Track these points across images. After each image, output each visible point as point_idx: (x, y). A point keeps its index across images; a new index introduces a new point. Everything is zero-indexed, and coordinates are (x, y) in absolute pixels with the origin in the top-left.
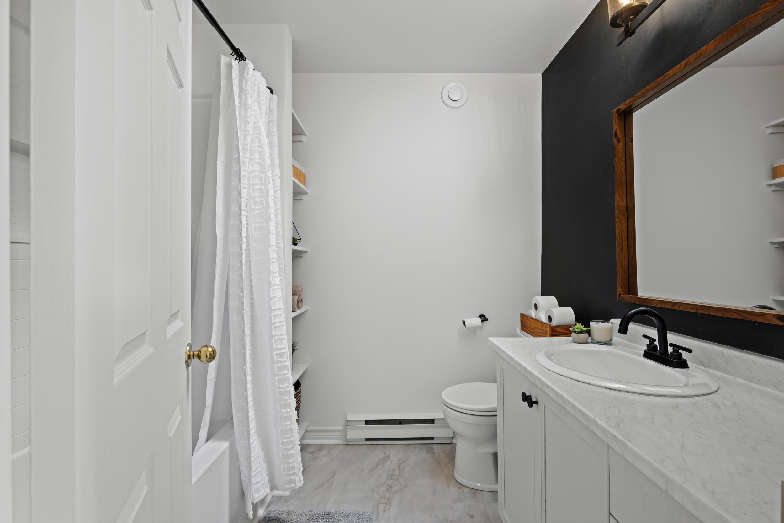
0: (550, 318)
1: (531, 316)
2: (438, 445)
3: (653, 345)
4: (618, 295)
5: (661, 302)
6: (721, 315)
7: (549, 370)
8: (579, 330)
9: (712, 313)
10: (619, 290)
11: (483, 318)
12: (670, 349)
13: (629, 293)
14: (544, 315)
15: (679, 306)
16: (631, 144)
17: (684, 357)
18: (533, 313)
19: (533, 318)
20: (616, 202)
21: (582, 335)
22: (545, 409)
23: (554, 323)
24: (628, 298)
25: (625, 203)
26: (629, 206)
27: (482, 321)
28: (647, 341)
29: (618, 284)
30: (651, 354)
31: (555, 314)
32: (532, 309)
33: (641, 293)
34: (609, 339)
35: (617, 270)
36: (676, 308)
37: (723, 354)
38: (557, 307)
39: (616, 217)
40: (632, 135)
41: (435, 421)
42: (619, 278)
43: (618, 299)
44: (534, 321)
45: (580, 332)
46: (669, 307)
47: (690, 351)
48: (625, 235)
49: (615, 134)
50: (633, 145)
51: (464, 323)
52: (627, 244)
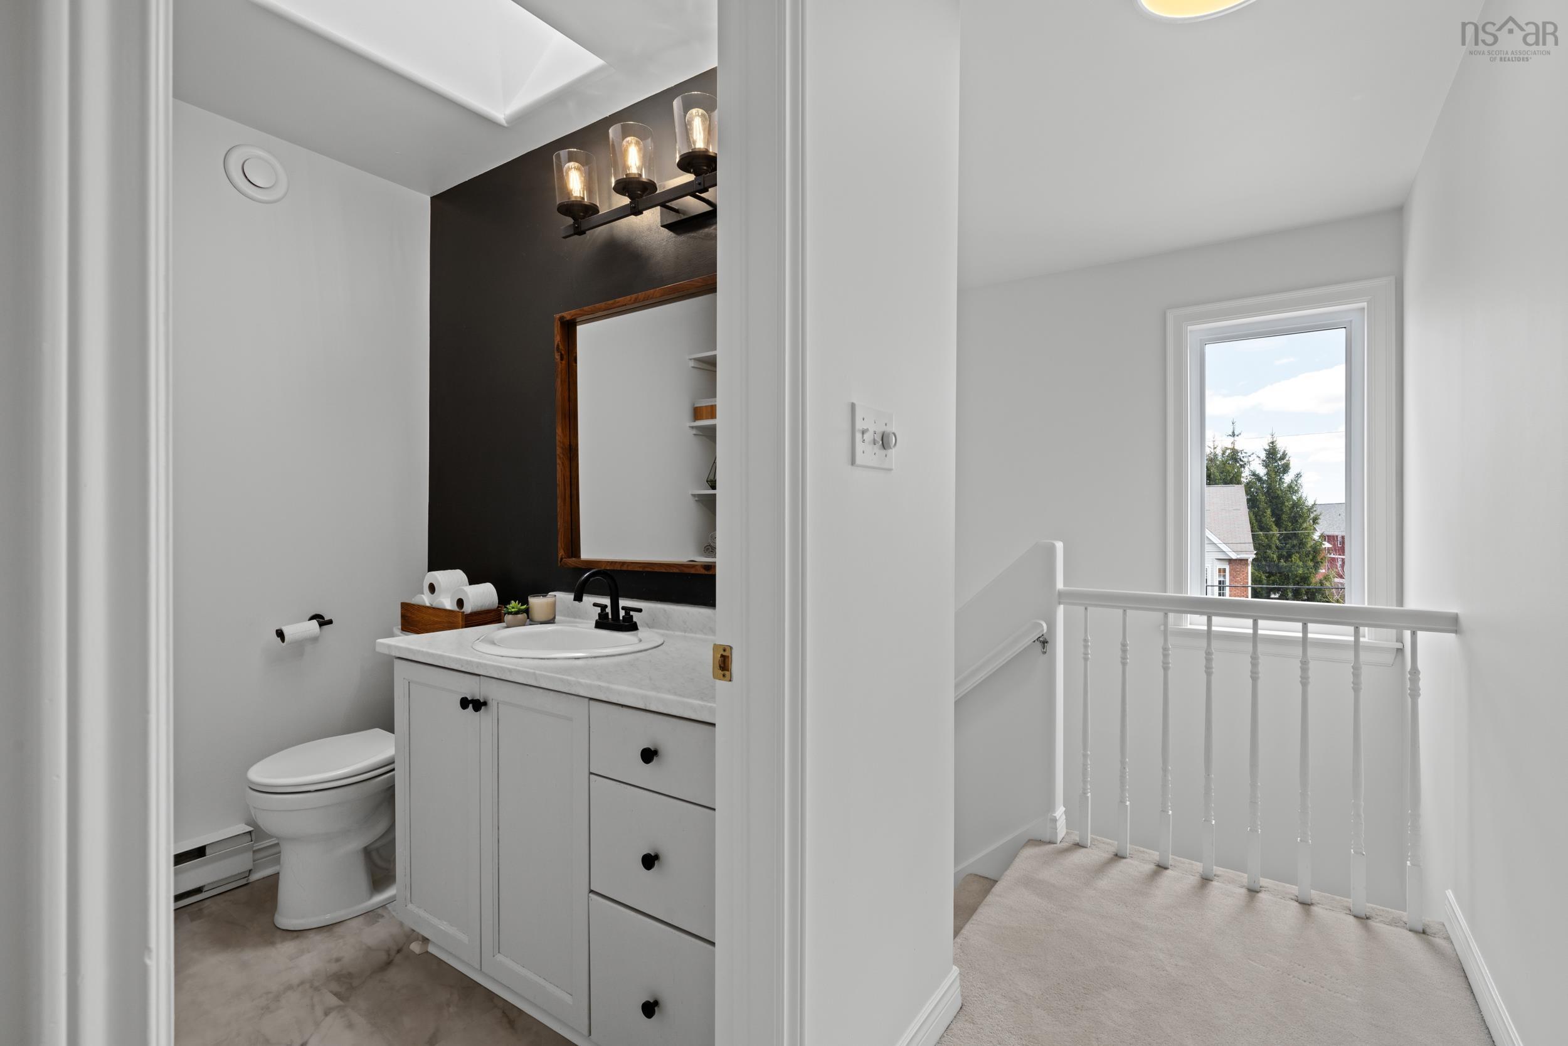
0: (460, 603)
1: (422, 604)
2: (215, 897)
3: (604, 613)
4: (559, 559)
5: (609, 564)
6: (664, 571)
7: (502, 656)
8: (516, 610)
9: (657, 569)
10: (561, 553)
11: (322, 621)
12: (622, 613)
13: (572, 557)
14: (449, 600)
15: (628, 566)
16: (574, 364)
17: (635, 620)
18: (426, 599)
19: (428, 607)
20: (557, 437)
21: (520, 616)
22: (498, 708)
23: (468, 608)
24: (572, 561)
25: (568, 441)
26: (572, 443)
27: (321, 625)
28: (599, 610)
29: (559, 545)
30: (603, 623)
31: (470, 595)
32: (423, 594)
33: (585, 555)
34: (552, 617)
35: (559, 527)
36: (625, 568)
37: (665, 611)
38: (466, 585)
39: (558, 457)
40: (576, 353)
41: (208, 851)
42: (561, 537)
43: (559, 565)
44: (430, 611)
45: (517, 613)
46: (618, 568)
47: (640, 610)
48: (567, 481)
49: (557, 348)
50: (576, 366)
51: (280, 634)
52: (569, 493)
